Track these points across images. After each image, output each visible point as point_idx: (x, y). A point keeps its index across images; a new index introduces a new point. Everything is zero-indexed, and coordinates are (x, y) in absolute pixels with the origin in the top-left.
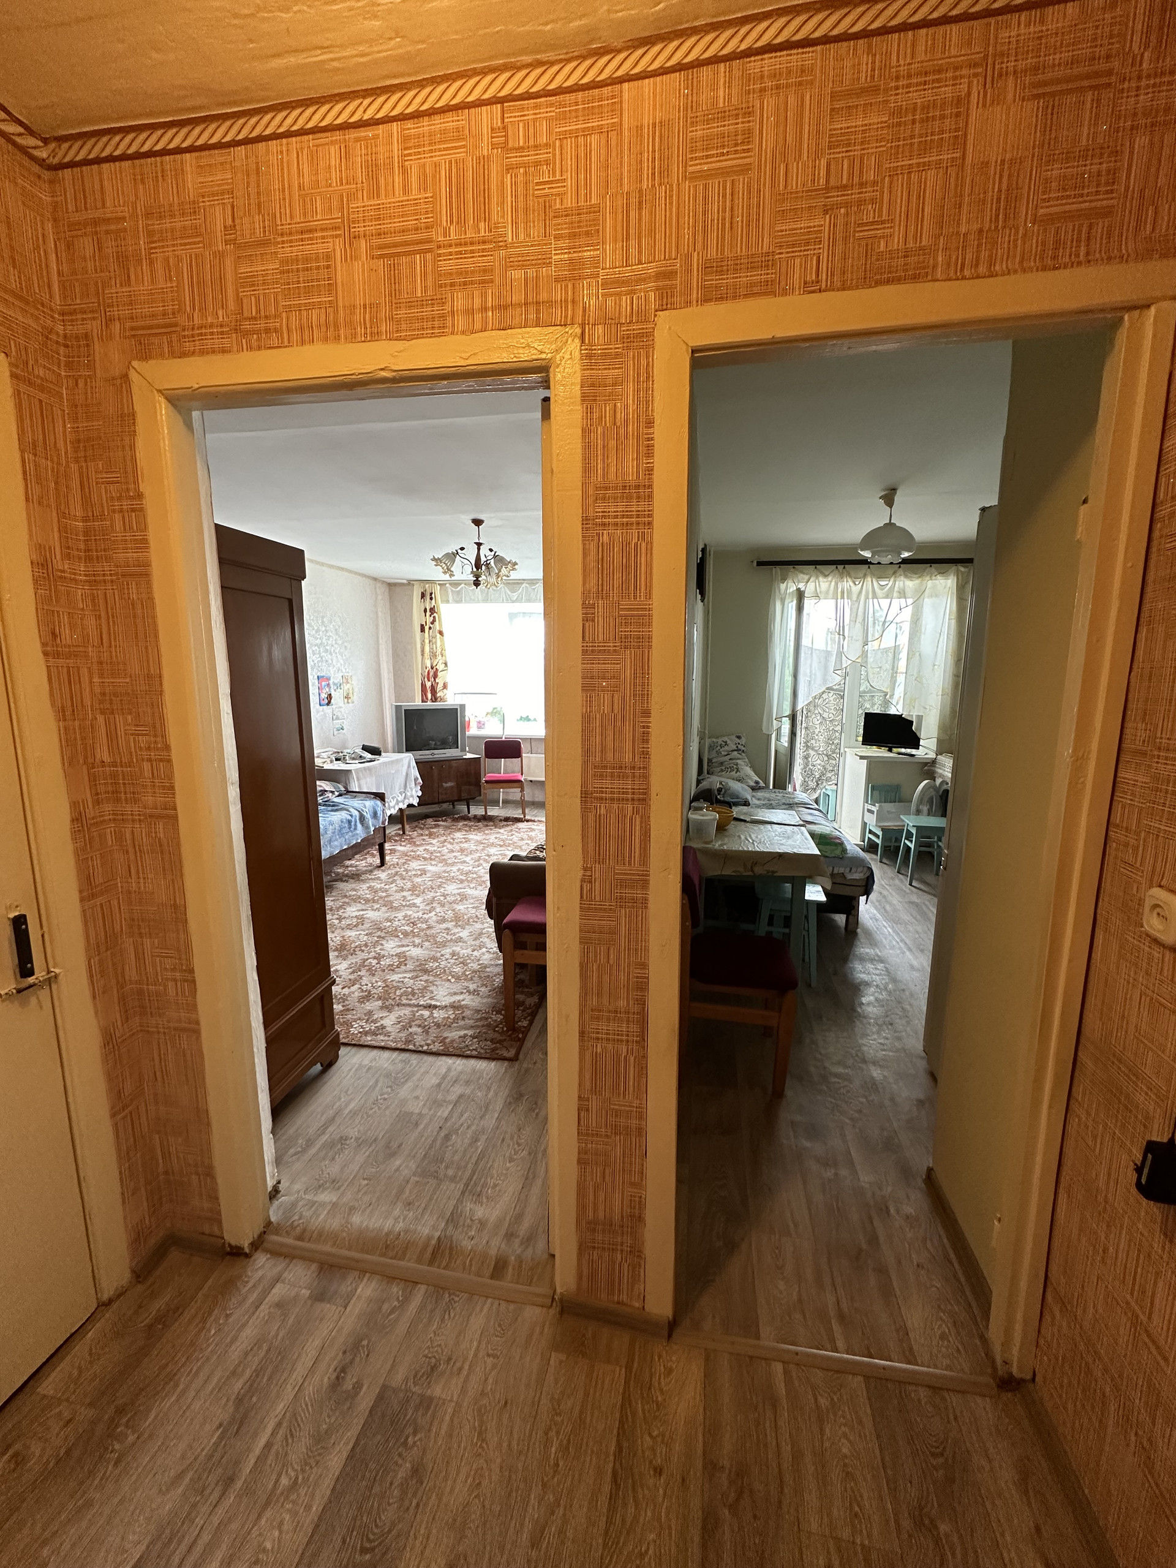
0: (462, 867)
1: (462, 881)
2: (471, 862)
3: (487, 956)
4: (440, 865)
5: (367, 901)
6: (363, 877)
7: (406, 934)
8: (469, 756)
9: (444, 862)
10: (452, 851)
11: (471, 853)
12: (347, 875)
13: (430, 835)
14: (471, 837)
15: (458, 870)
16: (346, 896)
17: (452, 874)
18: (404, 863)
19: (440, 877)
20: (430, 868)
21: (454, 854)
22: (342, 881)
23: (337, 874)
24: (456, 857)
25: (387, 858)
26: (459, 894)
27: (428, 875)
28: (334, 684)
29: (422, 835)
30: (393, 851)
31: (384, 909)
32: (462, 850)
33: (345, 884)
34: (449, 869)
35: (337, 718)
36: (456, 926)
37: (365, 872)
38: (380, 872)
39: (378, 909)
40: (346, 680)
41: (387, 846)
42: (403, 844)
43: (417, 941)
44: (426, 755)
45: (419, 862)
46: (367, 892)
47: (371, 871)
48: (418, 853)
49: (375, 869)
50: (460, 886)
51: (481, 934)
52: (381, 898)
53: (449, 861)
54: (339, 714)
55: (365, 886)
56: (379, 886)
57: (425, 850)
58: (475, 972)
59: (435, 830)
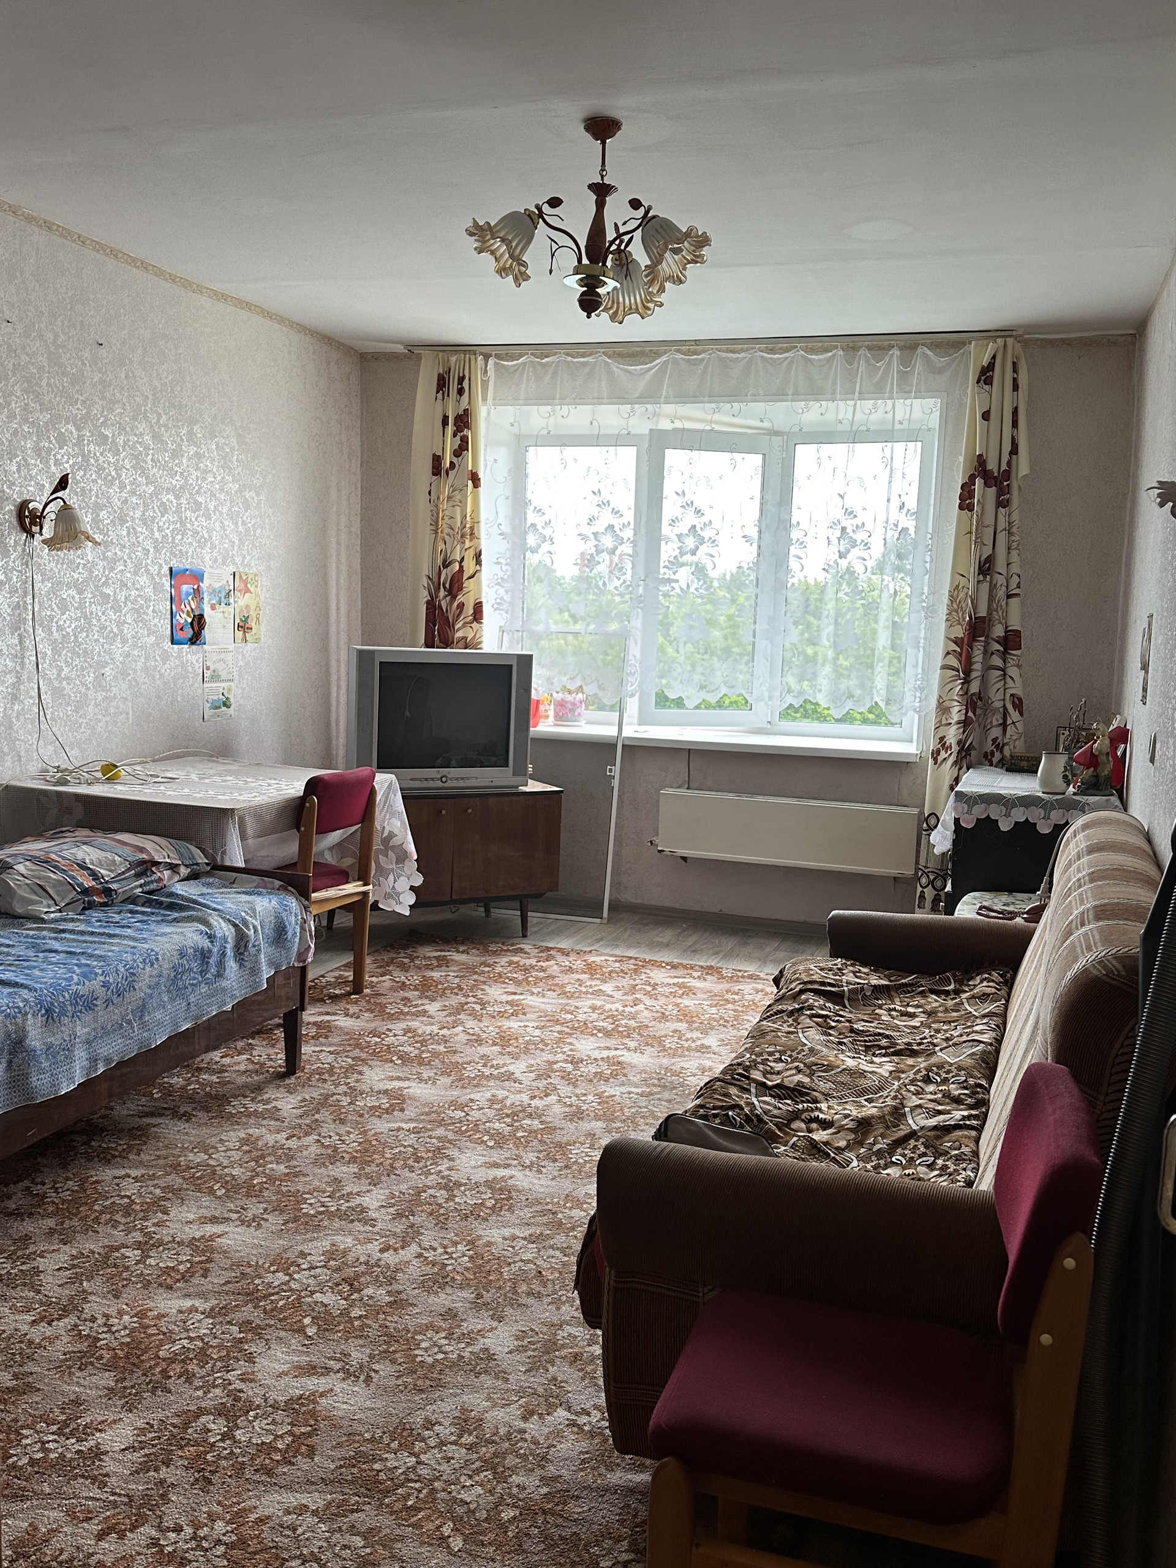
0: (501, 1094)
1: (500, 1140)
2: (528, 1079)
3: (570, 1446)
4: (445, 1080)
5: (233, 1187)
6: (236, 1106)
7: (326, 1321)
8: (534, 786)
9: (453, 1070)
10: (479, 1041)
11: (526, 1051)
12: (191, 1099)
13: (427, 989)
14: (530, 1000)
15: (493, 1101)
16: (176, 1167)
17: (475, 1115)
18: (351, 1069)
19: (441, 1123)
20: (415, 1089)
21: (483, 1050)
22: (177, 1115)
23: (168, 1091)
24: (486, 1059)
25: (306, 1049)
26: (489, 1184)
27: (410, 1112)
28: (214, 592)
29: (403, 986)
30: (324, 1030)
31: (274, 1221)
32: (504, 1040)
33: (182, 1125)
34: (465, 1096)
35: (216, 677)
36: (478, 1305)
37: (241, 1092)
38: (280, 1093)
39: (257, 1222)
40: (241, 582)
41: (311, 1015)
42: (353, 1009)
43: (358, 1355)
44: (429, 778)
45: (389, 1070)
46: (236, 1155)
47: (258, 1089)
48: (390, 1040)
49: (268, 1082)
50: (496, 1156)
51: (551, 1346)
52: (272, 1179)
53: (470, 1072)
54: (219, 666)
55: (234, 1136)
56: (270, 1139)
57: (407, 1031)
58: (528, 1511)
59: (436, 975)
